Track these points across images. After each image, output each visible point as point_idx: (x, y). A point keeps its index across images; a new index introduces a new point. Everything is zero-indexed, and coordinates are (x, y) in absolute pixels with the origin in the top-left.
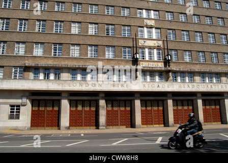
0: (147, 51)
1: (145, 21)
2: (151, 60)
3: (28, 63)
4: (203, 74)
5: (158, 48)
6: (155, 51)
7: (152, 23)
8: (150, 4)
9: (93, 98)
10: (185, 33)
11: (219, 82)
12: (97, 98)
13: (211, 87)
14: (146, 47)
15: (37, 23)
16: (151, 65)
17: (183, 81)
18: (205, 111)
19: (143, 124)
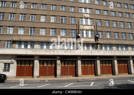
0: (85, 32)
1: (84, 14)
2: (87, 37)
3: (15, 39)
4: (117, 45)
5: (92, 30)
6: (90, 32)
7: (88, 16)
8: (87, 5)
9: (53, 59)
10: (107, 21)
11: (127, 50)
12: (56, 59)
13: (122, 53)
14: (84, 30)
15: (21, 15)
16: (87, 40)
17: (106, 49)
18: (119, 67)
19: (82, 75)
